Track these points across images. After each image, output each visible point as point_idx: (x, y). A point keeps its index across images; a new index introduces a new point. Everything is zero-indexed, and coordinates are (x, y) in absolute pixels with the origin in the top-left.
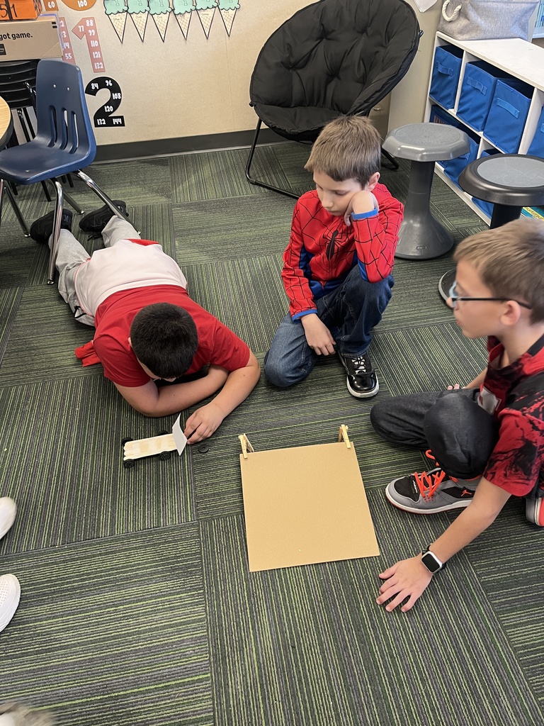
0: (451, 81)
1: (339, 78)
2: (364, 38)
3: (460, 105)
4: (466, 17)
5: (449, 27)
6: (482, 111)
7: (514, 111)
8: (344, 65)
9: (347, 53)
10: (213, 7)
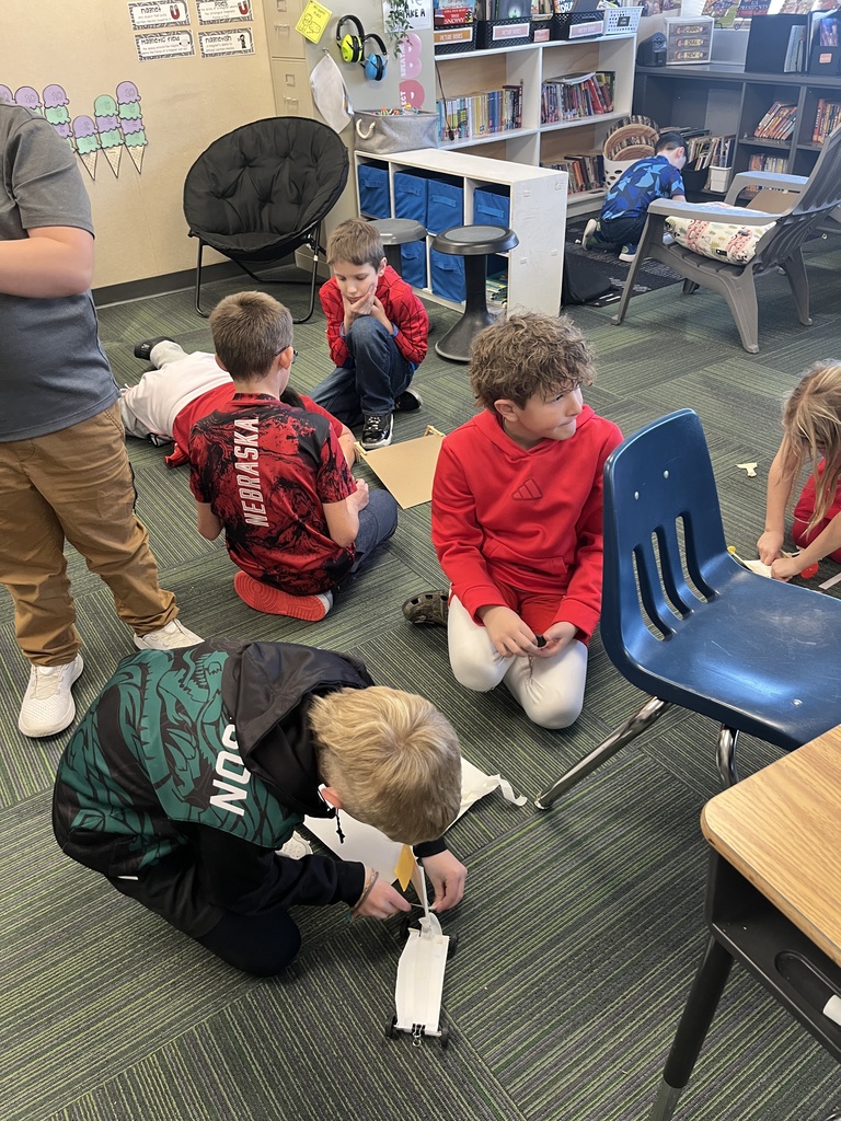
0: (381, 193)
1: (271, 202)
2: (288, 162)
3: (396, 211)
4: (382, 132)
5: (367, 144)
6: (421, 211)
7: (450, 202)
8: (275, 189)
9: (275, 177)
10: (120, 144)
